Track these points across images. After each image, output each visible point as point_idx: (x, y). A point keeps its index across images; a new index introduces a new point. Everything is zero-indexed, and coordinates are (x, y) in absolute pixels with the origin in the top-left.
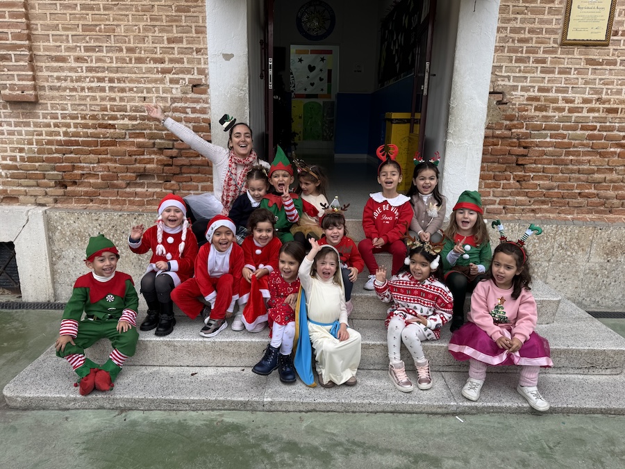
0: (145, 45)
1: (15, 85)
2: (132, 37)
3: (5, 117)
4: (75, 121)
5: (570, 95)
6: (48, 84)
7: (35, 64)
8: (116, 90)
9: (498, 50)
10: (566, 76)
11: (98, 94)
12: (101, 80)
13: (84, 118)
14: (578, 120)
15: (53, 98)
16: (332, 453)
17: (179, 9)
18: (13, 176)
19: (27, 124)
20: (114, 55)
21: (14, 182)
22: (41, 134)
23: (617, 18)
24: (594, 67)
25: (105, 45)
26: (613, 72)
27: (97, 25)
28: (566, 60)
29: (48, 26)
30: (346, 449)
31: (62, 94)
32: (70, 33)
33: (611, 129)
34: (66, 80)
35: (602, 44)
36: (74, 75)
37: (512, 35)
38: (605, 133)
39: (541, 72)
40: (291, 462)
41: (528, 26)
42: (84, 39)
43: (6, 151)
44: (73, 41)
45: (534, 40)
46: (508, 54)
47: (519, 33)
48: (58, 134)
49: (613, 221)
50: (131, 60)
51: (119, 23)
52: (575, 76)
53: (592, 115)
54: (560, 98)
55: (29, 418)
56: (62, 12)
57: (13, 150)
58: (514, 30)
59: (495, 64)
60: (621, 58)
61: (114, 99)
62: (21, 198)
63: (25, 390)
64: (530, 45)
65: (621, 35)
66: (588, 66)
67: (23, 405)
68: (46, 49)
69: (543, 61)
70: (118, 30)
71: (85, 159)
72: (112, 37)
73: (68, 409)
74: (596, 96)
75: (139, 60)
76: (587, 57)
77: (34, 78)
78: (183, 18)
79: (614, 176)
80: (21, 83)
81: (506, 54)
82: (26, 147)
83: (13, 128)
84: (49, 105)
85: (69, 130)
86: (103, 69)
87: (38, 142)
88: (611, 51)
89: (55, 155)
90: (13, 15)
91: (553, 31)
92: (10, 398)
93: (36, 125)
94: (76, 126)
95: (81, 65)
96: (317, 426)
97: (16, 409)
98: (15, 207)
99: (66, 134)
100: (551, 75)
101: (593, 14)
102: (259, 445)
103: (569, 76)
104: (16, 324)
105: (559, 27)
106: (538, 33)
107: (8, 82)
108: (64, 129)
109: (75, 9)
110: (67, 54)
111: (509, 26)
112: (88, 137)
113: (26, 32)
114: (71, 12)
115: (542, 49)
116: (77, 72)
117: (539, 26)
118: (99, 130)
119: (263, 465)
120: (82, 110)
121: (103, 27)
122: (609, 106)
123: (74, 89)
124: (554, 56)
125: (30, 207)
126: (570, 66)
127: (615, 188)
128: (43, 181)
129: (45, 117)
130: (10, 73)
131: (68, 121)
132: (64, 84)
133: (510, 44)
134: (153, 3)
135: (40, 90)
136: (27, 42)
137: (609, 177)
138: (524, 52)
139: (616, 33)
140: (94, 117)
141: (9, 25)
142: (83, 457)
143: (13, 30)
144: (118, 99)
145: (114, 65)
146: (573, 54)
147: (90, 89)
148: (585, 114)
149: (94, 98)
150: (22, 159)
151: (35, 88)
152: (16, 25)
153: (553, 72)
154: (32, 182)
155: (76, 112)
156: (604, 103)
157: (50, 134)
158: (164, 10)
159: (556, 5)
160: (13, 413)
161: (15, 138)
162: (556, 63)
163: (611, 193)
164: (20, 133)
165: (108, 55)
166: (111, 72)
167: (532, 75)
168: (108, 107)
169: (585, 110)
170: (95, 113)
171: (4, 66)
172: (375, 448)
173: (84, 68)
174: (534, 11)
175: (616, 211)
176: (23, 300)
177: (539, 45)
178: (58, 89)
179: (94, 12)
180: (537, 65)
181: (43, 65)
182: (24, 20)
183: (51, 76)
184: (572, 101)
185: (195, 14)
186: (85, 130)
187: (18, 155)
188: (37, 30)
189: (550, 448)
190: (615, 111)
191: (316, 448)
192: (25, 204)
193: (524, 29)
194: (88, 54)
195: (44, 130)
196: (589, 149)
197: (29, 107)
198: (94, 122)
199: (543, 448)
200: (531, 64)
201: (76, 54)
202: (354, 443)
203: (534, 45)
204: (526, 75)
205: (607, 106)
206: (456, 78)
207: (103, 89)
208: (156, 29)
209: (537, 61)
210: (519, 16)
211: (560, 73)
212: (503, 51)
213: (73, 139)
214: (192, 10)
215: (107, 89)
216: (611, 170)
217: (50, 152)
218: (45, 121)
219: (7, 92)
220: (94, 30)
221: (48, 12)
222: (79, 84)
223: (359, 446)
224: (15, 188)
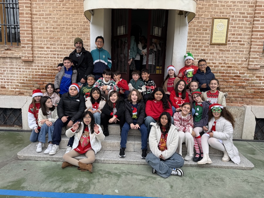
0: (70, 43)
1: (26, 56)
2: (65, 41)
3: (22, 66)
4: (45, 68)
5: (214, 61)
6: (37, 56)
7: (33, 49)
8: (59, 58)
9: (188, 46)
10: (213, 55)
11: (53, 59)
12: (54, 54)
13: (48, 67)
14: (217, 70)
15: (38, 60)
16: (121, 175)
17: (82, 32)
18: (23, 86)
19: (29, 69)
20: (59, 47)
21: (23, 88)
22: (33, 72)
23: (229, 36)
24: (222, 52)
25: (56, 43)
26: (229, 54)
27: (54, 37)
28: (212, 50)
29: (38, 37)
30: (126, 174)
31: (41, 59)
32: (45, 39)
33: (230, 73)
34: (43, 54)
35: (225, 44)
36: (46, 53)
37: (193, 41)
38: (228, 75)
39: (204, 54)
40: (108, 176)
41: (198, 38)
42: (50, 41)
43: (21, 78)
44: (46, 42)
45: (201, 43)
46: (192, 48)
47: (195, 41)
48: (39, 72)
49: (232, 105)
50: (65, 48)
51: (61, 36)
52: (216, 55)
53: (222, 68)
54: (211, 62)
55: (25, 162)
56: (43, 33)
57: (24, 77)
58: (193, 40)
59: (187, 51)
60: (231, 49)
61: (59, 61)
62: (25, 93)
63: (24, 154)
64: (199, 45)
65: (231, 42)
66: (220, 52)
67: (24, 158)
68: (37, 44)
69: (204, 50)
70: (61, 38)
71: (48, 80)
72: (59, 41)
73: (38, 160)
74: (224, 62)
75: (67, 48)
76: (219, 49)
77: (33, 54)
78: (83, 35)
79: (232, 90)
80: (28, 55)
81: (191, 47)
82: (28, 76)
83: (24, 70)
84: (37, 63)
85: (43, 71)
86: (56, 51)
87: (32, 75)
88: (228, 47)
89: (38, 79)
90: (27, 34)
91: (207, 40)
92: (19, 156)
93: (32, 69)
94: (45, 70)
95: (48, 50)
96: (118, 168)
97: (21, 160)
98: (23, 97)
99: (42, 72)
100: (207, 55)
101: (220, 35)
102: (98, 172)
103: (214, 55)
104: (20, 136)
105: (209, 39)
106: (202, 41)
107: (24, 55)
108: (41, 70)
109: (47, 32)
110: (44, 46)
111: (192, 38)
112: (49, 73)
113: (31, 39)
114: (46, 33)
115: (204, 46)
116: (47, 52)
117: (202, 38)
118: (53, 71)
119: (98, 177)
120: (48, 64)
121: (56, 37)
122: (228, 65)
123: (45, 57)
124: (208, 48)
125: (27, 97)
126: (214, 52)
127: (233, 94)
128: (33, 88)
129: (35, 66)
130: (25, 52)
131: (43, 68)
132: (42, 56)
133: (193, 44)
134: (73, 30)
135: (34, 57)
136: (31, 42)
137: (230, 90)
138: (198, 47)
139: (229, 41)
140: (51, 67)
141: (26, 37)
142: (42, 173)
143: (27, 38)
144: (60, 61)
145: (59, 50)
146: (215, 48)
147: (51, 57)
148: (220, 68)
149: (52, 60)
150: (26, 80)
151: (33, 57)
152: (28, 37)
153: (208, 54)
154: (29, 88)
155: (45, 65)
156: (226, 64)
157: (36, 72)
158: (76, 32)
159: (208, 32)
160: (20, 161)
161: (25, 73)
162: (209, 51)
163: (231, 96)
164: (26, 72)
165: (57, 46)
166: (58, 52)
167: (201, 55)
168: (56, 63)
169: (220, 67)
170: (52, 65)
171: (23, 50)
172: (136, 174)
173: (49, 51)
174: (200, 34)
175: (234, 102)
176: (23, 129)
177: (203, 45)
178: (40, 57)
179: (54, 33)
180: (202, 51)
181: (36, 49)
182: (31, 35)
183: (38, 53)
184: (215, 64)
185: (87, 34)
186: (48, 71)
187: (25, 79)
188: (35, 38)
189: (193, 176)
190: (231, 67)
191: (117, 173)
192: (26, 96)
193: (197, 39)
194: (51, 46)
195: (34, 71)
196: (223, 80)
197: (30, 63)
198: (51, 68)
199: (191, 176)
200: (200, 51)
201: (47, 46)
202: (129, 172)
203: (201, 45)
204: (199, 54)
205: (227, 65)
206: (174, 55)
207: (55, 58)
208: (74, 38)
209: (202, 50)
210: (195, 35)
211: (210, 54)
212: (190, 47)
213: (44, 74)
214: (86, 32)
215: (56, 57)
216: (231, 88)
217: (36, 78)
218: (35, 68)
219: (23, 58)
220: (53, 39)
221: (39, 33)
222: (47, 56)
223: (131, 173)
224: (23, 90)
